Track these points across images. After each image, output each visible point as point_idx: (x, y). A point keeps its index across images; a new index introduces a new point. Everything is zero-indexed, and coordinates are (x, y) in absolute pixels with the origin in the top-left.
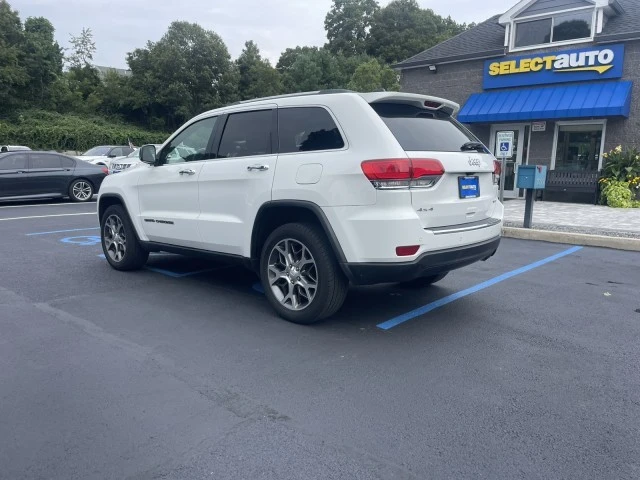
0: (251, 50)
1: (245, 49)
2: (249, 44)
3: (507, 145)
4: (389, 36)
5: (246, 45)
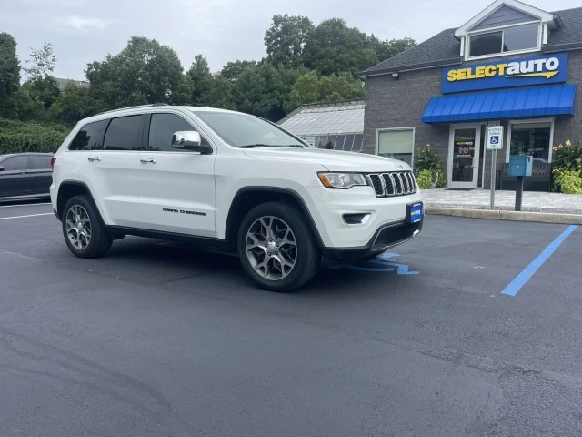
3: (497, 138)
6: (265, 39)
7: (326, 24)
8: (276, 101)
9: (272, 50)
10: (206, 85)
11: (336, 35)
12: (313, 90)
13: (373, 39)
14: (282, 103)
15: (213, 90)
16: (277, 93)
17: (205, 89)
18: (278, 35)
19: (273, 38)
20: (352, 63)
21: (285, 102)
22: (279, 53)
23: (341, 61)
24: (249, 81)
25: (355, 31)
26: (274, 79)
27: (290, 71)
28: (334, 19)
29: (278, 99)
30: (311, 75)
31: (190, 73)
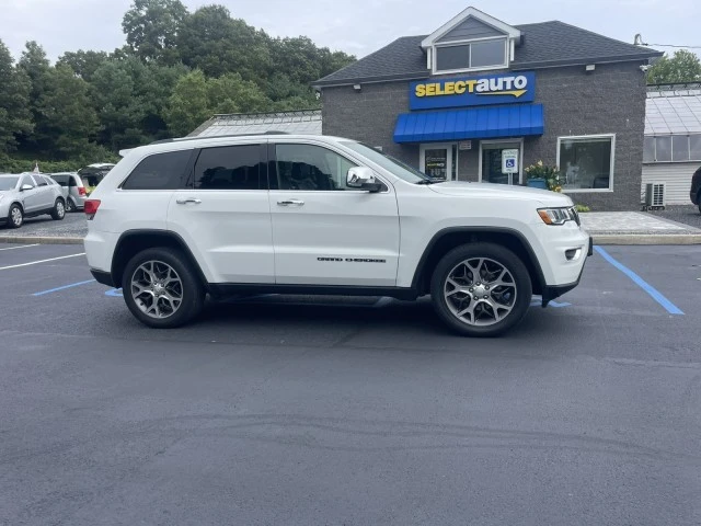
0: (34, 52)
1: (27, 51)
2: (31, 46)
4: (204, 45)
5: (28, 46)
6: (123, 24)
7: (205, 10)
8: (152, 107)
9: (133, 40)
10: (48, 83)
11: (220, 25)
12: (200, 95)
13: (264, 35)
14: (159, 109)
15: (60, 91)
16: (152, 95)
17: (46, 89)
18: (142, 20)
19: (135, 23)
20: (242, 63)
21: (164, 109)
22: (146, 45)
23: (229, 59)
24: (110, 80)
25: (240, 23)
26: (144, 77)
27: (165, 69)
28: (215, 6)
29: (153, 103)
30: (196, 75)
31: (22, 65)
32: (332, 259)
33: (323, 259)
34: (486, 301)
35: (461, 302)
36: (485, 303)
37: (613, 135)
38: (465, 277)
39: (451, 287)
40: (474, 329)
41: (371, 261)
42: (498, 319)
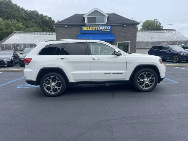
32: (108, 74)
33: (106, 74)
34: (148, 83)
35: (141, 83)
36: (147, 83)
37: (129, 42)
38: (142, 77)
39: (139, 80)
40: (145, 90)
41: (119, 74)
42: (151, 87)
